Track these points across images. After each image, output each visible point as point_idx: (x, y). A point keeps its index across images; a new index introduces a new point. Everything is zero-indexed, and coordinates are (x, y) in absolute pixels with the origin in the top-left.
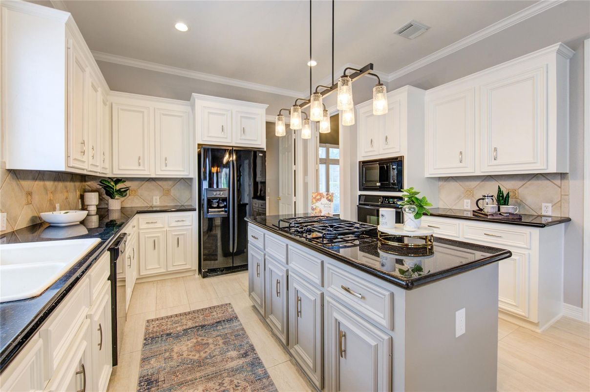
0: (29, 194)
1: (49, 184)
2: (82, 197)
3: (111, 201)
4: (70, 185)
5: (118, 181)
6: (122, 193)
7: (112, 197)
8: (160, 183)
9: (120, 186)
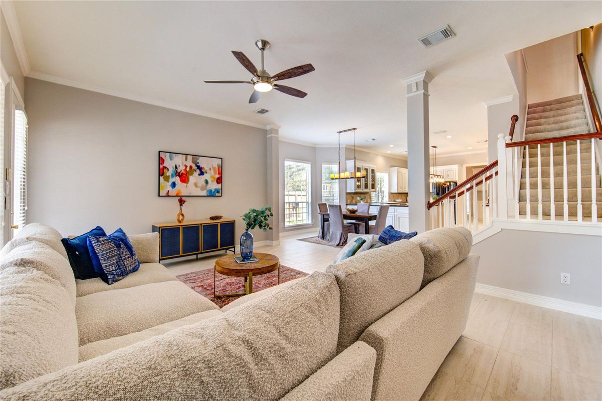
2: (406, 198)
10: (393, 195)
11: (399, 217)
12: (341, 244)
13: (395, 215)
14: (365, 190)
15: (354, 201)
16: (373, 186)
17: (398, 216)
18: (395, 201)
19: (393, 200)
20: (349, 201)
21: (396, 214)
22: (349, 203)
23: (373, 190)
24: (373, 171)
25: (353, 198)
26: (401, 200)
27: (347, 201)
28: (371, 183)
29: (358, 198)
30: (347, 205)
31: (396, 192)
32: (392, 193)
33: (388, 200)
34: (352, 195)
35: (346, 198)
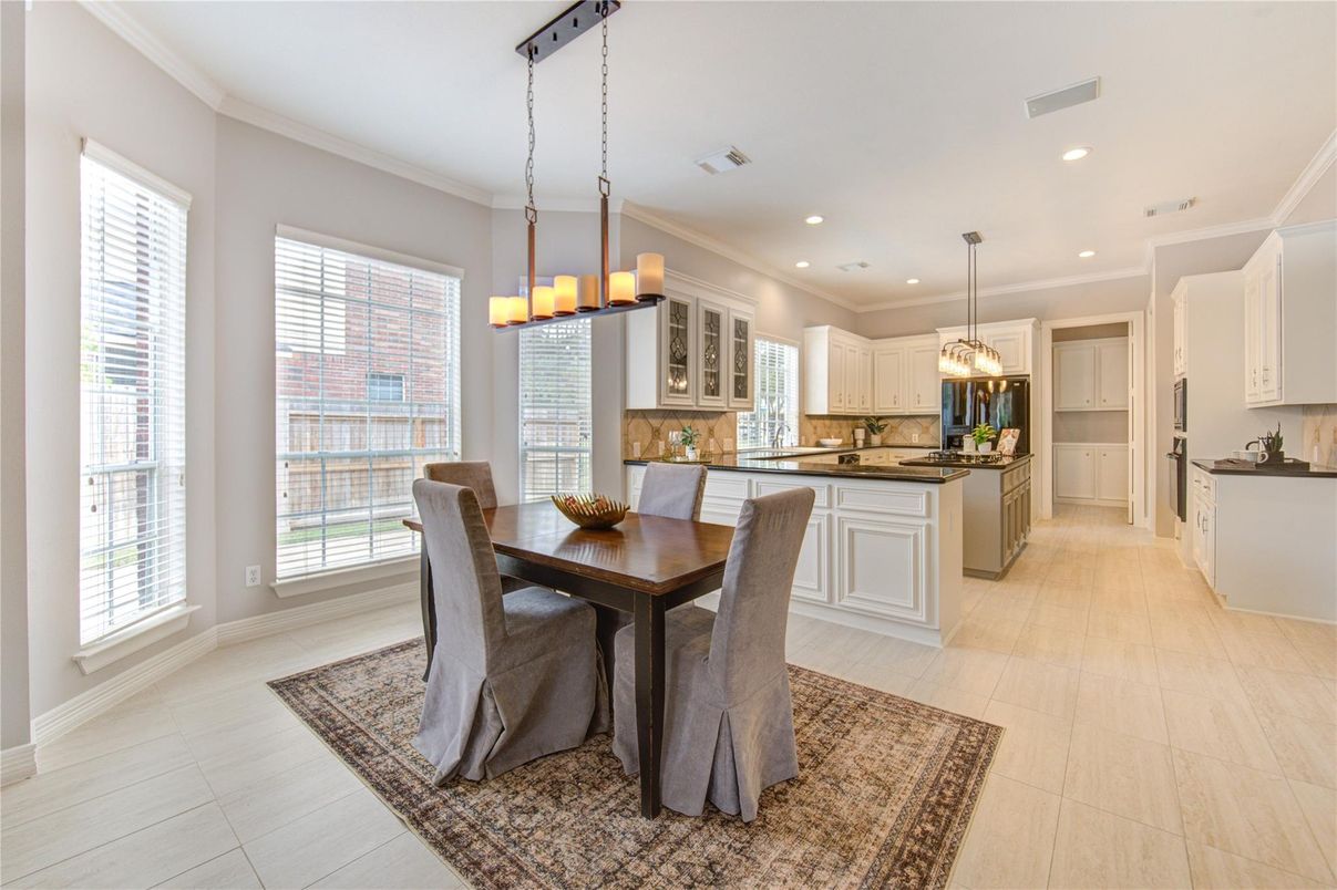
0: (815, 428)
1: (827, 422)
2: (853, 432)
3: (873, 436)
4: (844, 423)
5: (880, 418)
6: (880, 429)
7: (875, 433)
8: (919, 420)
9: (881, 423)
10: (815, 422)
11: (851, 532)
12: (474, 772)
13: (830, 517)
14: (708, 403)
15: (662, 444)
16: (741, 388)
17: (847, 526)
18: (818, 444)
19: (813, 440)
20: (637, 445)
21: (837, 514)
22: (637, 454)
23: (741, 402)
24: (741, 329)
25: (656, 433)
26: (840, 441)
27: (627, 445)
28: (732, 374)
29: (675, 436)
30: (627, 462)
31: (826, 413)
32: (810, 417)
33: (796, 443)
34: (655, 422)
35: (625, 434)
